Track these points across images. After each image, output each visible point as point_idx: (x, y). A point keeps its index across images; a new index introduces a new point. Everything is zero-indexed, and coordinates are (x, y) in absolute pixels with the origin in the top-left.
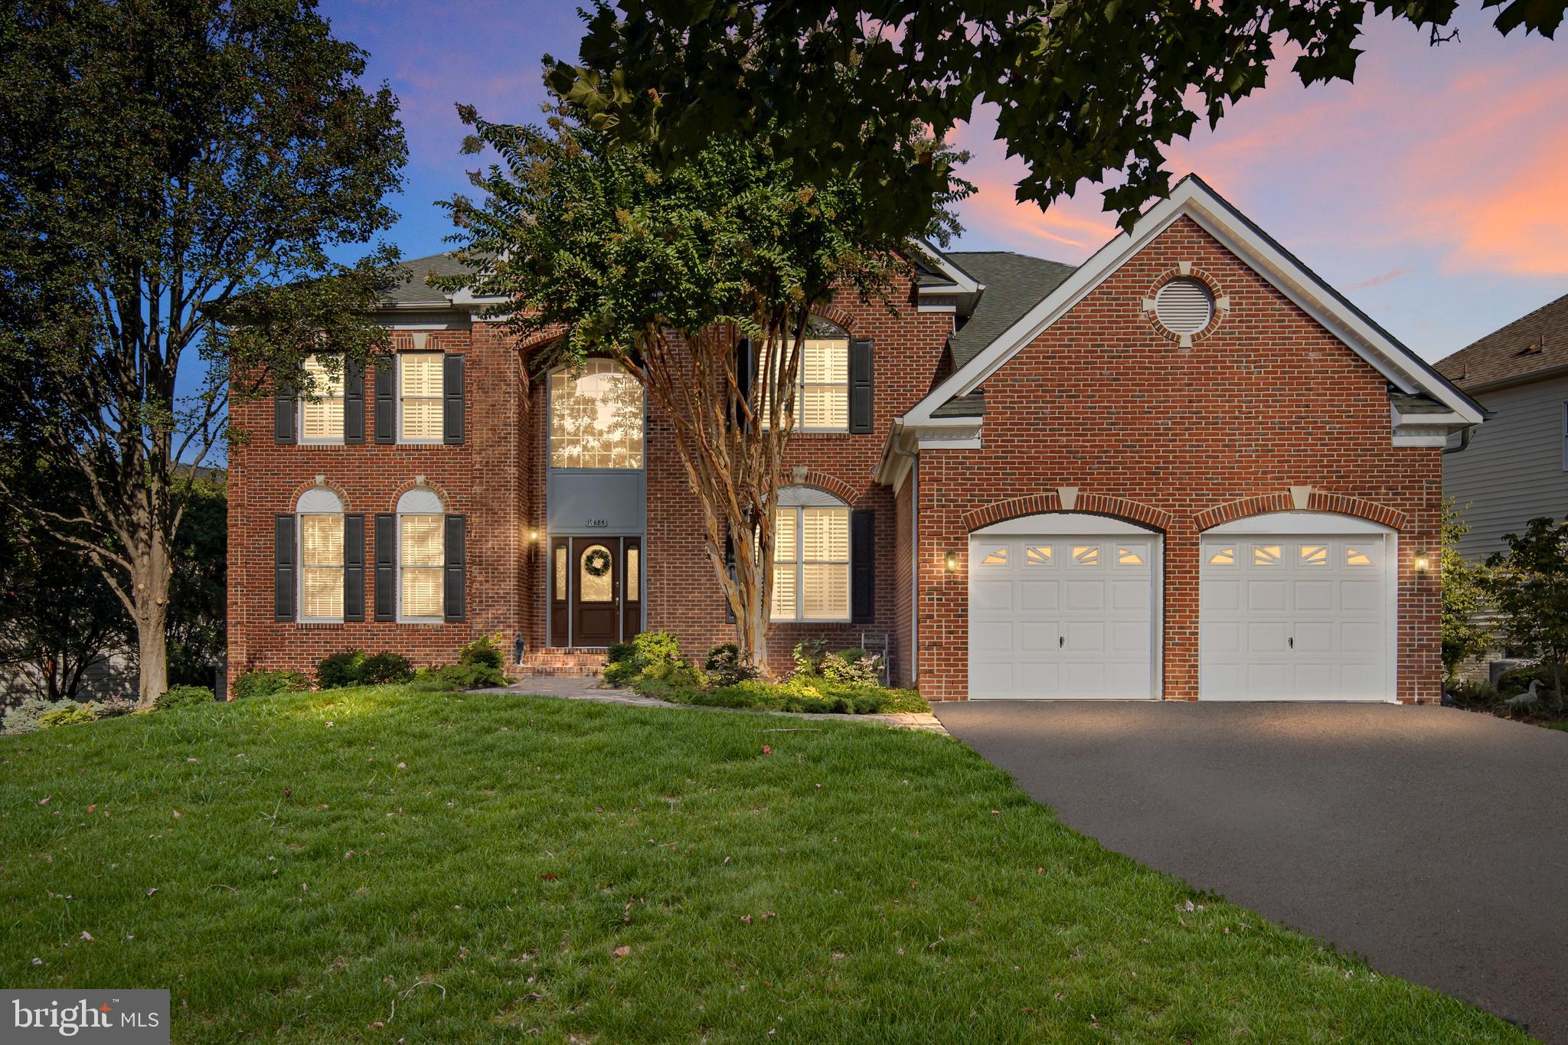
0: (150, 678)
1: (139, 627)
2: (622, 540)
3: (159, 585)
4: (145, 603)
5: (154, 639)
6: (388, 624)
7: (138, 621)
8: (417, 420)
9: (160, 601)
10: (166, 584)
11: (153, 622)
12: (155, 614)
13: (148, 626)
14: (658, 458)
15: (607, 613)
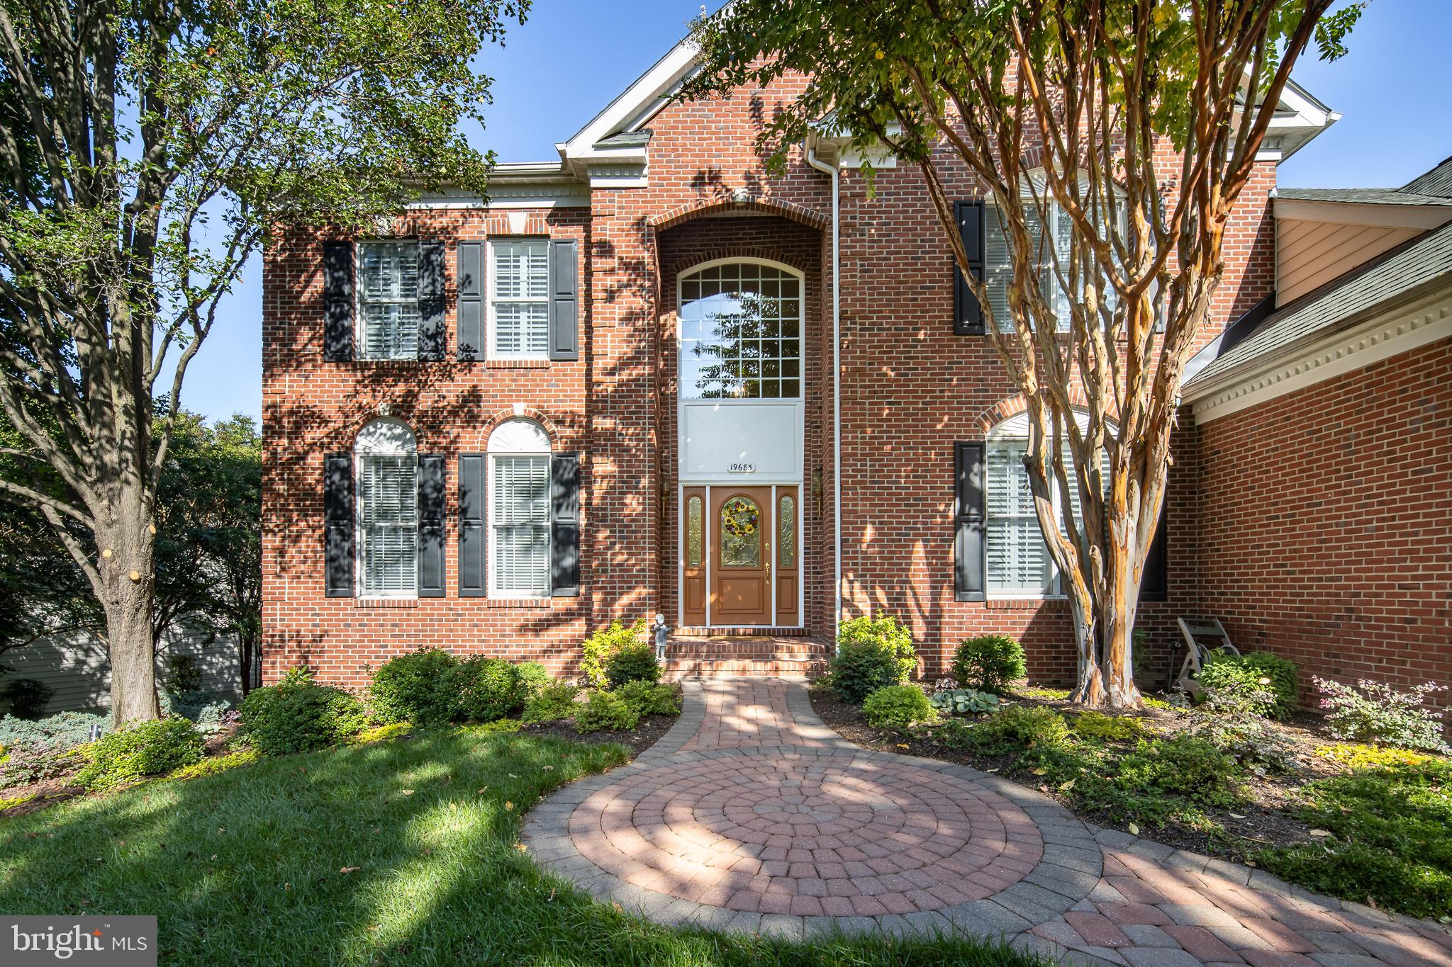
0: (126, 690)
1: (108, 613)
2: (774, 489)
3: (134, 551)
4: (114, 579)
5: (131, 633)
6: (476, 600)
7: (107, 607)
8: (513, 331)
9: (135, 576)
10: (146, 550)
11: (127, 607)
12: (128, 594)
13: (120, 612)
14: (857, 370)
15: (755, 584)
